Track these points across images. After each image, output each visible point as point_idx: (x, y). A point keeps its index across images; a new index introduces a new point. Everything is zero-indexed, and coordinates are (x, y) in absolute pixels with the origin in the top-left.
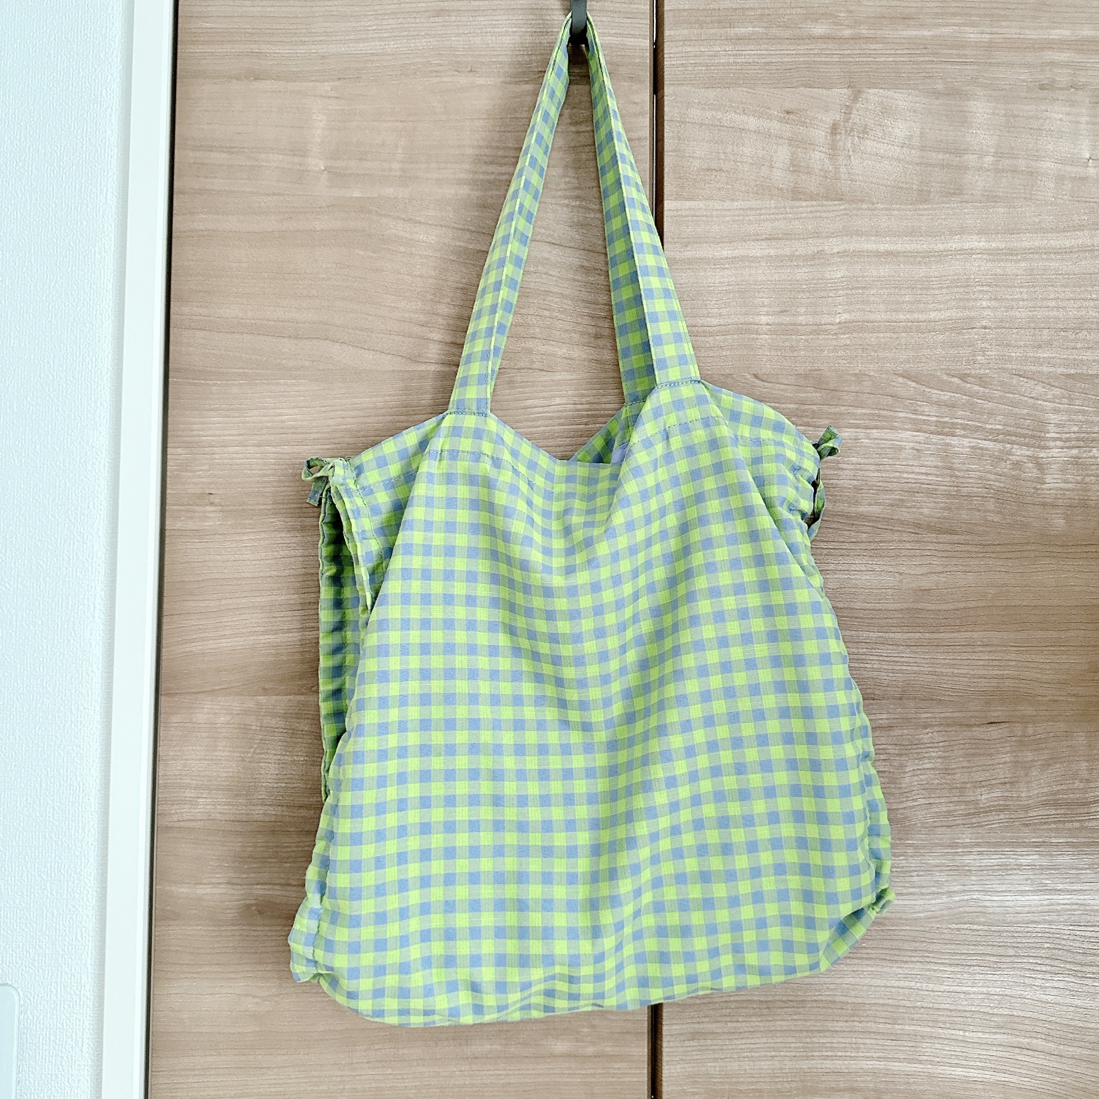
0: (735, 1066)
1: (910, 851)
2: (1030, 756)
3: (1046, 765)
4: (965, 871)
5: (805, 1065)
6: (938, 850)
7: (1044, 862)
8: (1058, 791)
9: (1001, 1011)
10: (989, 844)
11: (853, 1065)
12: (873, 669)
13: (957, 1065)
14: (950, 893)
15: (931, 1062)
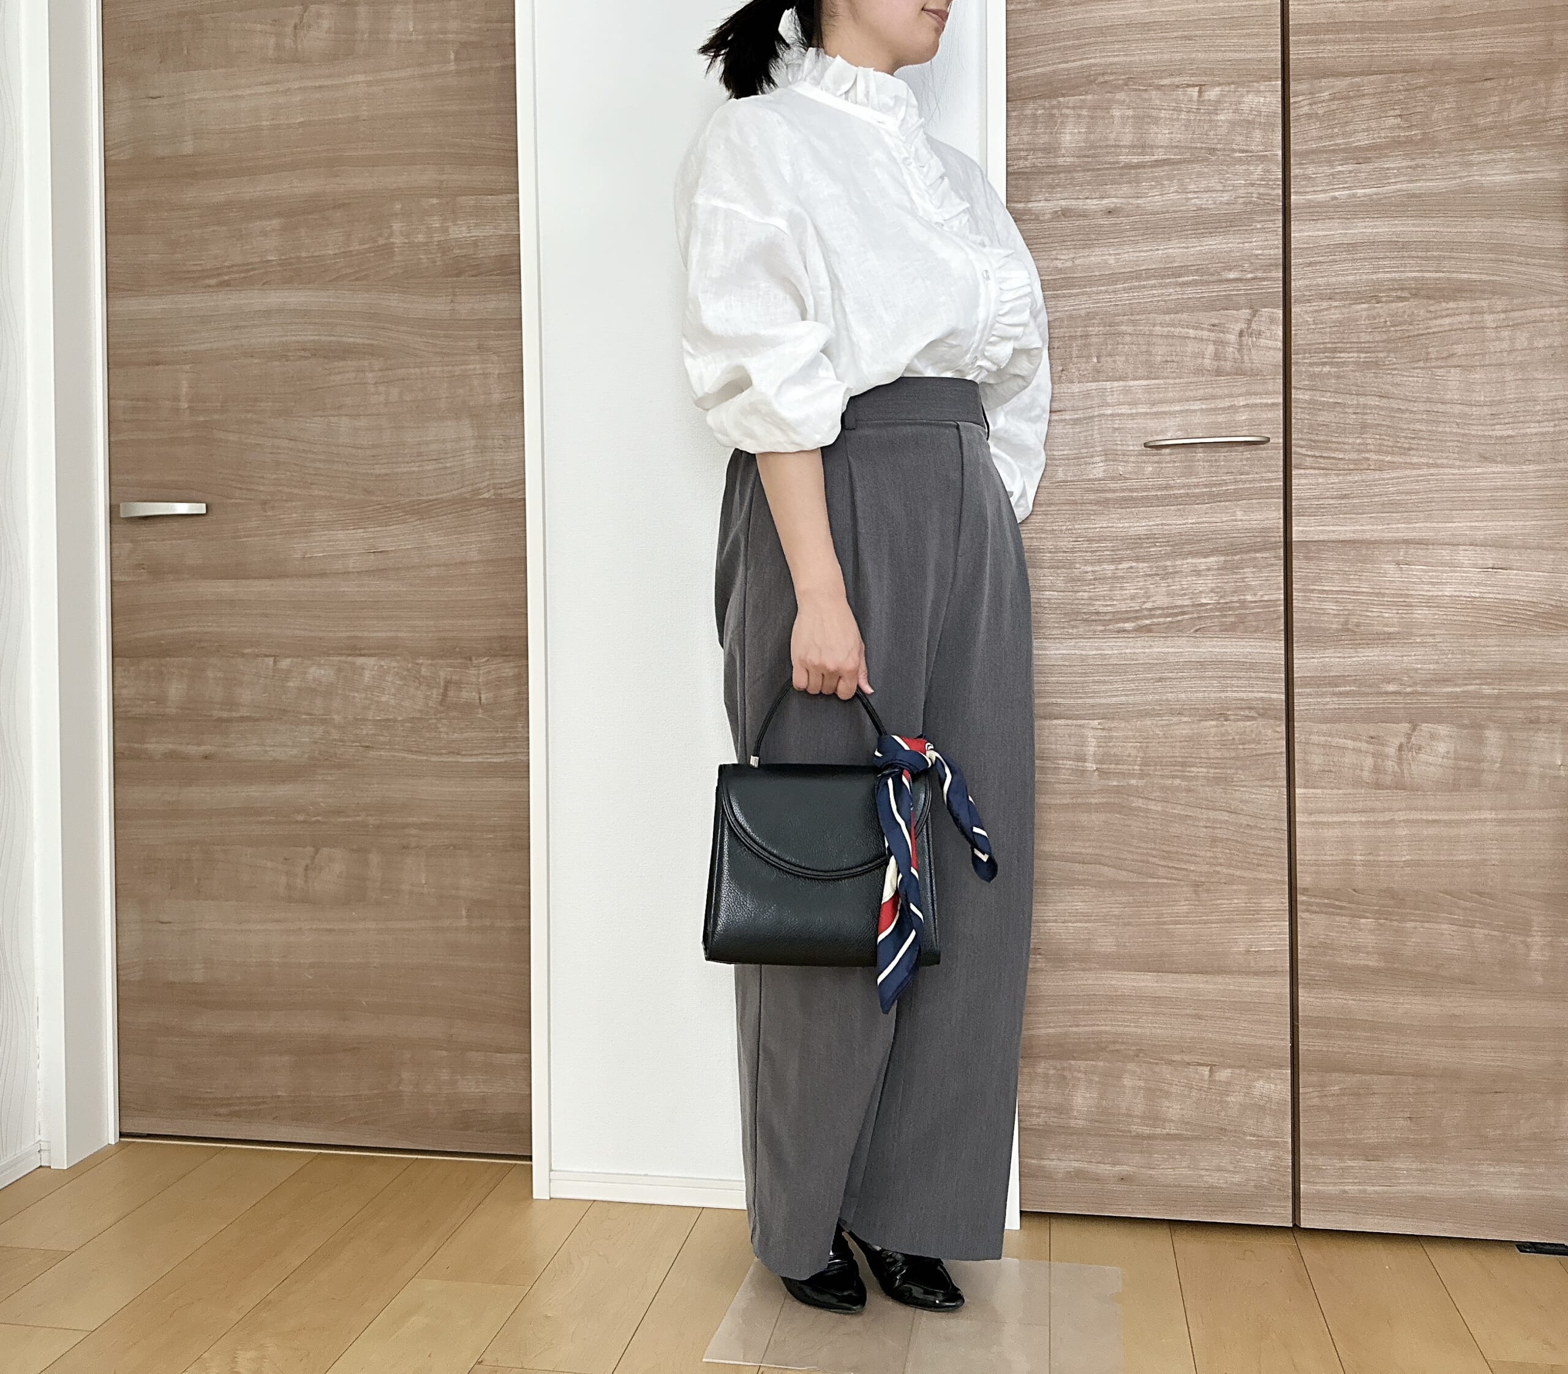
0: (1334, 279)
1: (1436, 155)
2: (1509, 97)
3: (1520, 101)
4: (1470, 164)
5: (1374, 277)
6: (1455, 153)
7: (1519, 156)
8: (1527, 116)
9: (1492, 241)
10: (1485, 148)
11: (1404, 276)
12: (1416, 55)
13: (1465, 273)
14: (1460, 178)
15: (1449, 272)
